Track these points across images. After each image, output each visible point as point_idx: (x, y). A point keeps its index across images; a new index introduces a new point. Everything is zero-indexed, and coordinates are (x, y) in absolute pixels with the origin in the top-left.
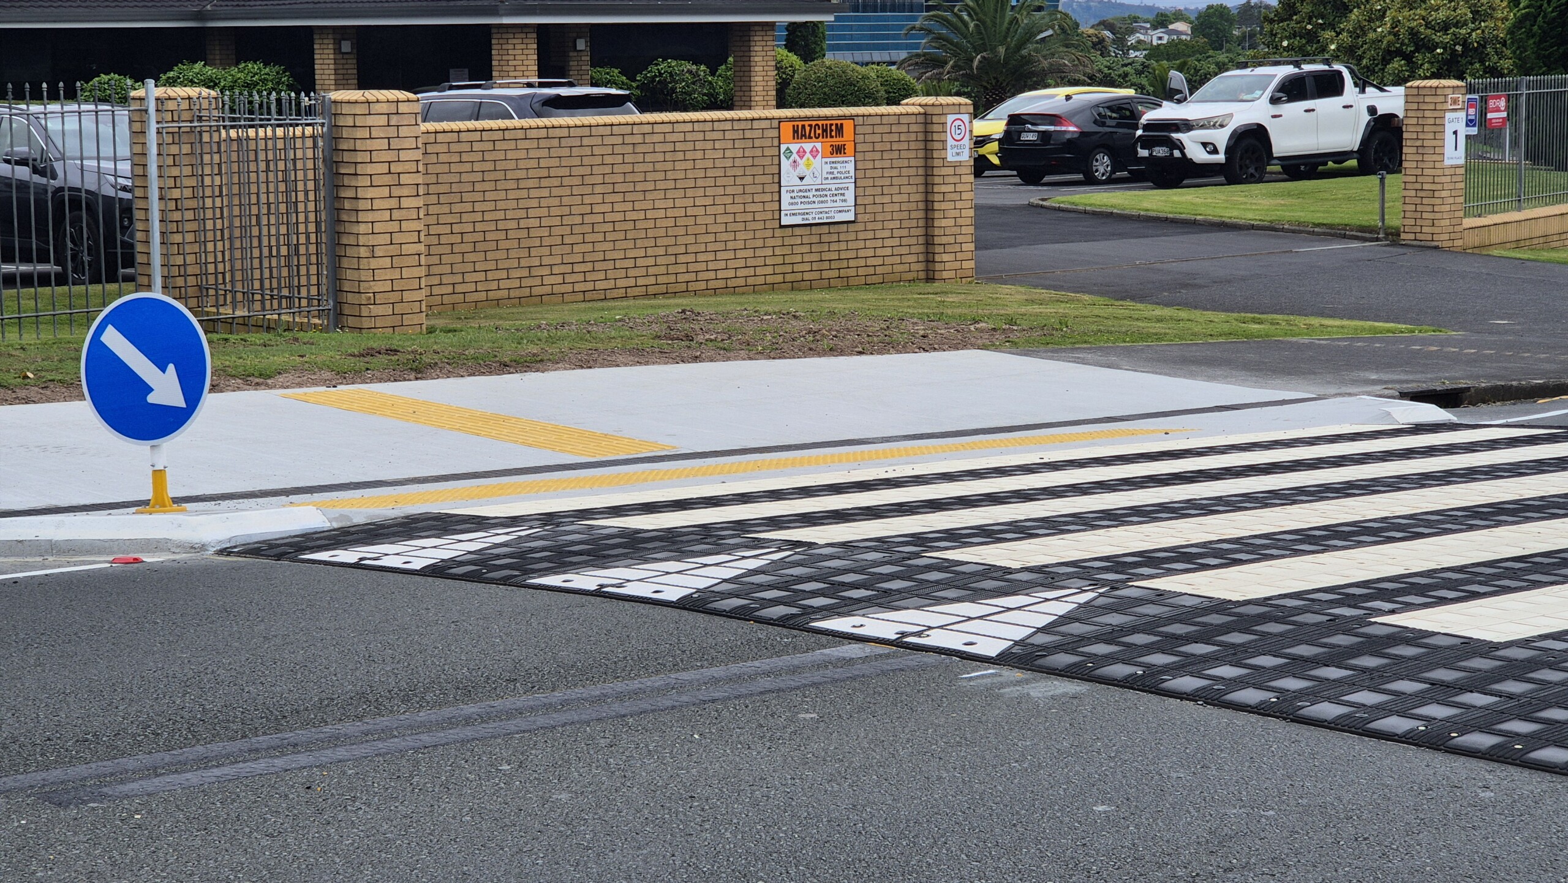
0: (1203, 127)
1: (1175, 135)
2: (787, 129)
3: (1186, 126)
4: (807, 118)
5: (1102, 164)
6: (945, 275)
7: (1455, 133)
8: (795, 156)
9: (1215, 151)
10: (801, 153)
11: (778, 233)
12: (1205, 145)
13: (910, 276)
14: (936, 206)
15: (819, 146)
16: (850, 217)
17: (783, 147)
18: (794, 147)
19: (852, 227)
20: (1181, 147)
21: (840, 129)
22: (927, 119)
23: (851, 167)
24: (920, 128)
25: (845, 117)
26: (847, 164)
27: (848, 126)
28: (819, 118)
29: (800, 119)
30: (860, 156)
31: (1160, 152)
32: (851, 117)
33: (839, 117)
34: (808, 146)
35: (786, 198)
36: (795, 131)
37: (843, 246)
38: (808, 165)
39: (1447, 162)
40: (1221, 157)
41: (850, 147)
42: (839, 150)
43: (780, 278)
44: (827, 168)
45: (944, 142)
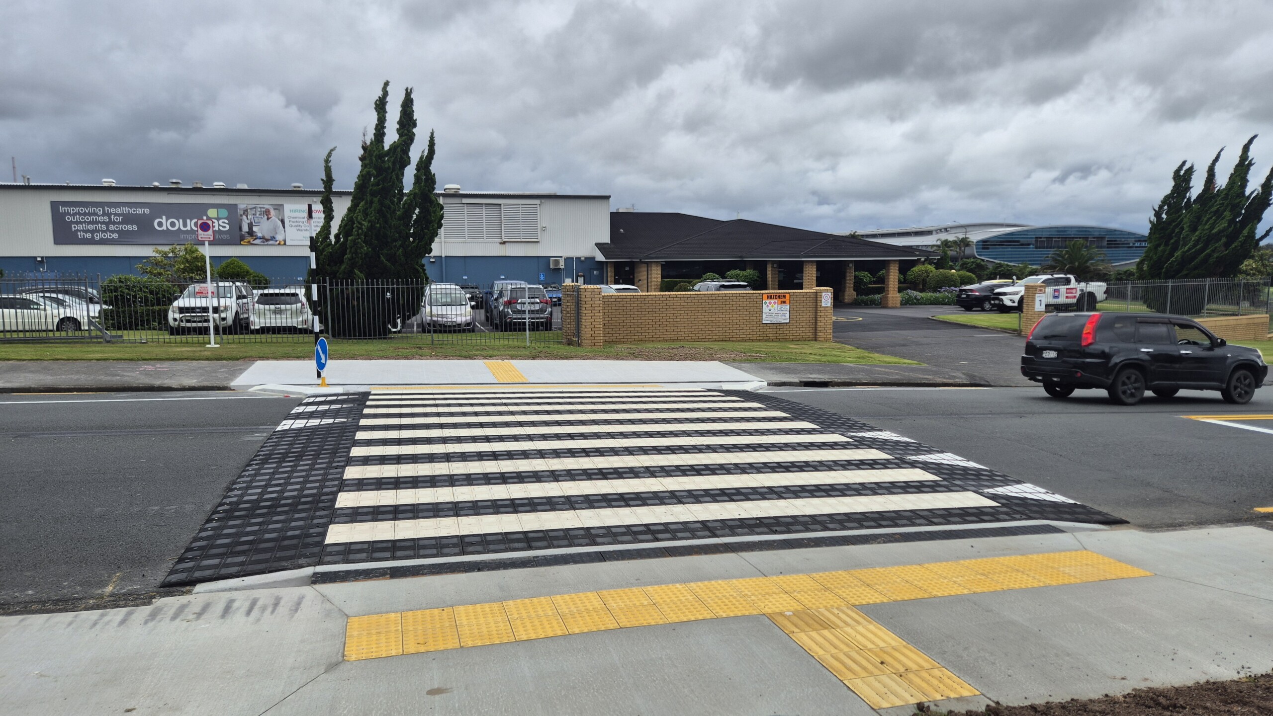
0: (1010, 294)
1: (1001, 297)
2: (765, 296)
3: (1005, 294)
4: (773, 293)
5: (987, 306)
6: (820, 339)
7: (1040, 301)
8: (768, 304)
9: (1014, 302)
10: (770, 303)
11: (761, 325)
12: (1011, 300)
13: (809, 339)
14: (818, 319)
15: (776, 301)
16: (788, 321)
17: (764, 301)
18: (768, 301)
19: (788, 324)
20: (1002, 300)
21: (784, 297)
22: (816, 294)
23: (788, 307)
24: (815, 296)
25: (787, 293)
26: (787, 307)
27: (787, 296)
28: (777, 293)
29: (770, 293)
30: (791, 304)
31: (997, 302)
32: (789, 293)
33: (784, 293)
34: (772, 301)
35: (764, 316)
36: (768, 297)
37: (785, 330)
38: (772, 307)
39: (1036, 310)
40: (1016, 304)
41: (788, 302)
42: (784, 302)
43: (762, 338)
44: (780, 307)
45: (821, 301)
